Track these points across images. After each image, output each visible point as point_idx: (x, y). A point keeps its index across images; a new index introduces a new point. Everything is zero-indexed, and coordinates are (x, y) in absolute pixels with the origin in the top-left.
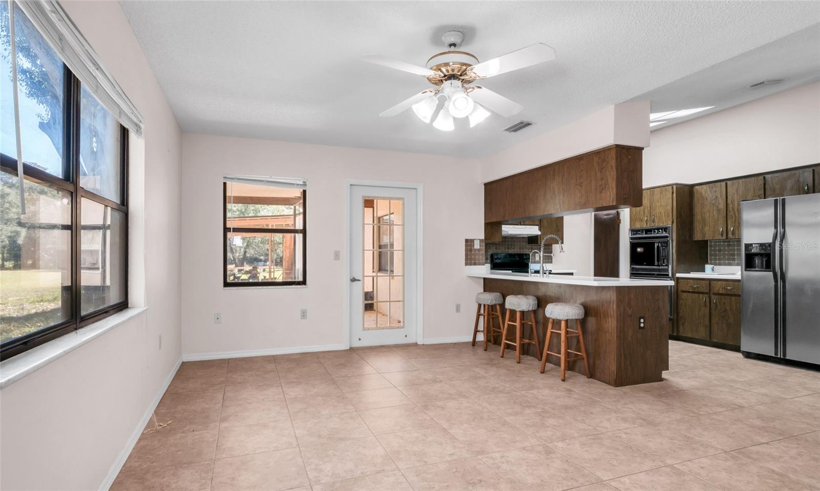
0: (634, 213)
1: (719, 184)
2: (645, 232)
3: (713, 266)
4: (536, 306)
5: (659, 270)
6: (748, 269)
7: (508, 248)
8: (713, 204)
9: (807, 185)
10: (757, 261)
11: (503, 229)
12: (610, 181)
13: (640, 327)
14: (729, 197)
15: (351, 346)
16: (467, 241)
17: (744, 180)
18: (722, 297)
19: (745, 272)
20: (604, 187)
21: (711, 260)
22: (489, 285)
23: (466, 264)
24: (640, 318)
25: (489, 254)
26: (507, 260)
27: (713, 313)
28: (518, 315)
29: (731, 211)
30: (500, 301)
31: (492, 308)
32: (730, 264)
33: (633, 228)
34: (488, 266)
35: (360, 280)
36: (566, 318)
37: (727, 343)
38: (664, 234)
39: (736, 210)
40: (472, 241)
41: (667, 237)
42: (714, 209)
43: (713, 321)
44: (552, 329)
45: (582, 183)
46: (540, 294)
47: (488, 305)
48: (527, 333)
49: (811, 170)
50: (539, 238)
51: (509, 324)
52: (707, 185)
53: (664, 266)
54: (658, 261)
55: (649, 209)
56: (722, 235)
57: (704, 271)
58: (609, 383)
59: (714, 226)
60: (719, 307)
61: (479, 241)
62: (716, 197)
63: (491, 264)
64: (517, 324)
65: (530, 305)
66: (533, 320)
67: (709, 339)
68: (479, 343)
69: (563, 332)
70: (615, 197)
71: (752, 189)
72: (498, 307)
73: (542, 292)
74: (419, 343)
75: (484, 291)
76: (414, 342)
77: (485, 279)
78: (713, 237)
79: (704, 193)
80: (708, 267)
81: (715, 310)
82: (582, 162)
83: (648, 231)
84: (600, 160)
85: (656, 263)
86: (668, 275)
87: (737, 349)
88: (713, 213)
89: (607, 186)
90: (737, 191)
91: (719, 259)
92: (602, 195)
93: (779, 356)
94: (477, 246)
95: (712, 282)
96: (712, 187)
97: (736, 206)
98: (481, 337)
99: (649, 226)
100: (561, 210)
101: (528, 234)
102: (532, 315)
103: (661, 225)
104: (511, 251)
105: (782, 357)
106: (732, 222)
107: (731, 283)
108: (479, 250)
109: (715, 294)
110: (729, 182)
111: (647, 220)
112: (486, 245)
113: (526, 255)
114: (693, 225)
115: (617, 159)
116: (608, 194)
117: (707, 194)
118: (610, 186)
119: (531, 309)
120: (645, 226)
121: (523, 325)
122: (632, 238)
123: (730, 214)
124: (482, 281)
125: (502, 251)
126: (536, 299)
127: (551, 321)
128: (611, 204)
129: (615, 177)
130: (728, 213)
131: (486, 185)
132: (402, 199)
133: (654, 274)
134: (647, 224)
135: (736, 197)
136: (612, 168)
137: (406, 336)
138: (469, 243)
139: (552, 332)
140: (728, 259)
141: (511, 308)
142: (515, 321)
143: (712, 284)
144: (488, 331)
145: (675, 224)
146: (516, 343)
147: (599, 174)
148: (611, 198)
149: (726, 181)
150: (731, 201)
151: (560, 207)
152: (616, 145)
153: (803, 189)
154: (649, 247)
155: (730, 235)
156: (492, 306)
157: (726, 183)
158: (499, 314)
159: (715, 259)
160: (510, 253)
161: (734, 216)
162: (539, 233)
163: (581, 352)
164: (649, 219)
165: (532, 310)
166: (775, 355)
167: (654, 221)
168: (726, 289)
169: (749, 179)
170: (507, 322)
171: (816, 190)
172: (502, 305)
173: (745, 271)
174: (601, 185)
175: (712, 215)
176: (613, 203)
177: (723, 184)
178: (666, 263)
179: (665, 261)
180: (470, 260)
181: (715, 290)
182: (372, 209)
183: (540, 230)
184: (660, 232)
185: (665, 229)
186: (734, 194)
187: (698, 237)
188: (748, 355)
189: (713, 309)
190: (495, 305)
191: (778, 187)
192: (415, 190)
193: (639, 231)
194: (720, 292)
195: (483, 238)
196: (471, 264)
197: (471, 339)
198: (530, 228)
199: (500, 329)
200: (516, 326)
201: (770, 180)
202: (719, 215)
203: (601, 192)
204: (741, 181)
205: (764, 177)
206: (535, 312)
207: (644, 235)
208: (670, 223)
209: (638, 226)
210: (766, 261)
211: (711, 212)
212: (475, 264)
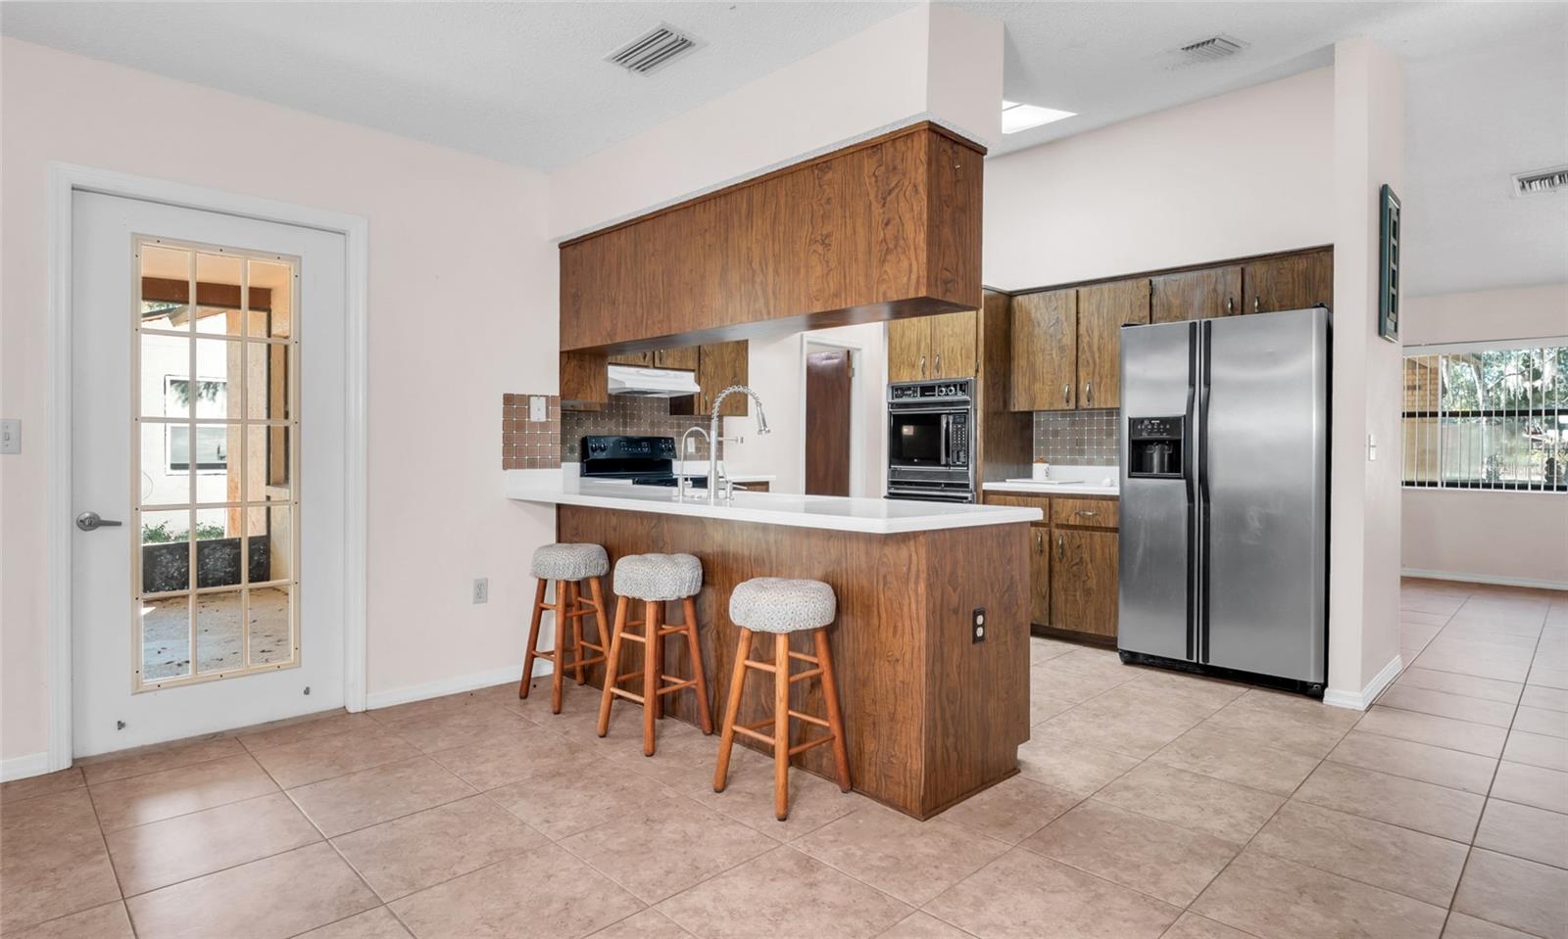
0: (898, 349)
1: (1063, 292)
2: (921, 391)
3: (1047, 465)
4: (700, 584)
5: (949, 475)
6: (1134, 474)
7: (625, 424)
8: (1051, 336)
9: (1231, 300)
10: (1156, 455)
11: (610, 375)
12: (909, 227)
13: (976, 640)
14: (1081, 321)
15: (78, 755)
16: (508, 399)
17: (1111, 285)
18: (1075, 532)
19: (1128, 481)
20: (891, 246)
21: (1039, 454)
22: (570, 523)
23: (506, 466)
24: (976, 614)
25: (578, 437)
26: (623, 453)
27: (1057, 567)
28: (650, 614)
29: (1086, 348)
30: (601, 568)
31: (575, 589)
32: (1074, 462)
33: (896, 381)
34: (574, 467)
35: (118, 524)
36: (791, 629)
37: (1083, 630)
38: (960, 397)
39: (1095, 348)
40: (525, 400)
41: (966, 402)
42: (1054, 344)
43: (1055, 585)
44: (748, 658)
45: (828, 236)
46: (709, 548)
47: (567, 583)
48: (673, 655)
49: (1238, 268)
50: (696, 400)
51: (622, 639)
52: (1041, 294)
53: (958, 466)
54: (947, 455)
55: (929, 341)
56: (1068, 402)
57: (1029, 475)
58: (903, 809)
59: (1053, 382)
60: (1069, 554)
61: (544, 399)
62: (1058, 320)
63: (582, 461)
64: (648, 640)
65: (683, 583)
66: (691, 623)
67: (1047, 624)
68: (540, 685)
69: (780, 670)
70: (924, 273)
71: (1127, 304)
72: (594, 585)
73: (716, 540)
74: (351, 709)
75: (559, 541)
76: (336, 704)
77: (559, 507)
78: (1051, 404)
79: (1033, 311)
80: (1038, 468)
81: (1061, 561)
82: (829, 176)
83: (926, 390)
84: (883, 168)
85: (943, 460)
86: (967, 486)
87: (1108, 643)
88: (1051, 355)
89: (901, 242)
90: (1098, 308)
91: (1055, 451)
92: (887, 267)
93: (1195, 660)
94: (538, 413)
95: (1055, 501)
96: (1050, 300)
97: (1096, 340)
98: (545, 668)
99: (928, 379)
100: (769, 313)
101: (671, 392)
102: (689, 610)
103: (954, 376)
104: (632, 432)
105: (1201, 662)
106: (1088, 374)
107: (1093, 503)
108: (544, 426)
109: (1058, 526)
110: (1083, 290)
111: (924, 365)
112: (566, 415)
113: (666, 439)
114: (1010, 377)
115: (929, 164)
116: (905, 264)
117: (1038, 314)
118: (911, 242)
119: (684, 595)
120: (920, 378)
121: (662, 642)
122: (892, 405)
123: (1084, 357)
124: (553, 512)
125: (609, 431)
126: (698, 560)
127: (744, 634)
128: (912, 295)
129: (925, 216)
130: (1080, 354)
131: (563, 246)
132: (296, 259)
133: (941, 484)
134: (924, 374)
135: (1095, 321)
136: (917, 191)
137: (307, 692)
138: (515, 405)
139: (747, 667)
140: (1072, 452)
141: (630, 595)
142: (638, 630)
143: (1054, 506)
144: (566, 648)
145: (981, 374)
146: (642, 696)
147: (877, 209)
148: (914, 277)
149: (1078, 288)
150: (1087, 331)
151: (767, 304)
152: (929, 122)
153: (1224, 306)
154: (929, 423)
155: (1084, 402)
156: (578, 583)
157: (1077, 292)
158: (597, 603)
159: (1047, 452)
160: (628, 435)
161: (1091, 361)
162: (696, 389)
163: (825, 718)
164: (928, 363)
165: (689, 597)
166: (1188, 658)
167: (938, 368)
168: (1083, 517)
169: (1121, 284)
170: (618, 633)
171: (1246, 309)
172: (606, 580)
173: (1130, 477)
174: (885, 240)
175: (1048, 357)
176: (917, 289)
177: (1072, 292)
178: (962, 459)
179: (962, 454)
180: (518, 452)
181: (1062, 519)
182: (264, 315)
183: (698, 381)
184: (951, 391)
185: (963, 386)
186: (1093, 314)
187: (1020, 404)
188: (1132, 659)
189: (1057, 560)
190: (587, 580)
191: (1176, 302)
192: (342, 236)
193: (909, 389)
194: (1071, 523)
195: (557, 393)
196: (519, 465)
197: (516, 674)
198: (676, 377)
199: (600, 645)
200: (643, 644)
201: (1161, 287)
202: (1062, 358)
203: (883, 261)
204: (1105, 287)
205: (1151, 282)
206: (694, 599)
207: (919, 399)
208: (972, 372)
209: (906, 378)
210: (1170, 456)
211: (1046, 352)
212: (532, 464)
